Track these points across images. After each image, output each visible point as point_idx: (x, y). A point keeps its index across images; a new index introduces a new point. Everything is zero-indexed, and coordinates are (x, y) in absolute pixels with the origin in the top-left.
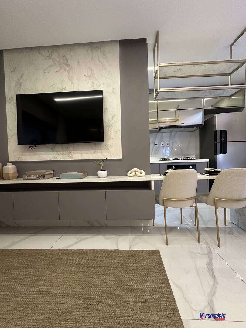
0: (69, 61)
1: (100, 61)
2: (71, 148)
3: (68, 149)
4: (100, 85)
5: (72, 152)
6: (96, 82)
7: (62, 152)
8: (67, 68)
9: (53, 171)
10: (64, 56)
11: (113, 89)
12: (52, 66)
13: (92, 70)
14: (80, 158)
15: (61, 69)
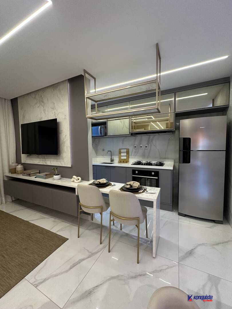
0: (43, 98)
1: (58, 96)
2: (46, 157)
3: (44, 158)
4: (58, 114)
5: (46, 160)
6: (56, 112)
7: (42, 159)
8: (43, 104)
9: (39, 171)
10: (41, 96)
11: (65, 116)
12: (36, 103)
13: (54, 104)
14: (50, 164)
15: (40, 105)
